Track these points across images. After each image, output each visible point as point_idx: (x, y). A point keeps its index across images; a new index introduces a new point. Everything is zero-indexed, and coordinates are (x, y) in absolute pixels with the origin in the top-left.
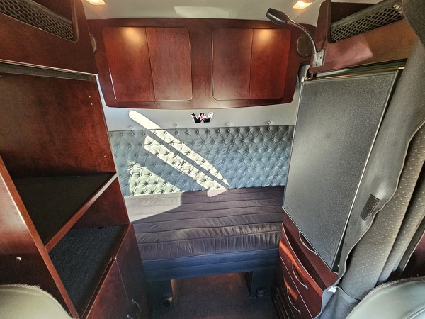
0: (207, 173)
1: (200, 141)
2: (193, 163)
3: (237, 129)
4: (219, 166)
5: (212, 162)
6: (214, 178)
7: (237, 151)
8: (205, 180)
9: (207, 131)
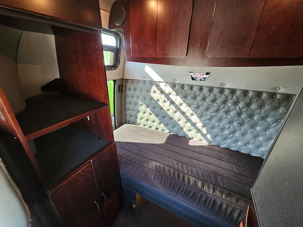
0: (194, 125)
1: (193, 96)
2: (183, 113)
3: (233, 91)
4: (206, 122)
5: (200, 117)
6: (199, 131)
7: (227, 112)
8: (190, 130)
9: (201, 88)
